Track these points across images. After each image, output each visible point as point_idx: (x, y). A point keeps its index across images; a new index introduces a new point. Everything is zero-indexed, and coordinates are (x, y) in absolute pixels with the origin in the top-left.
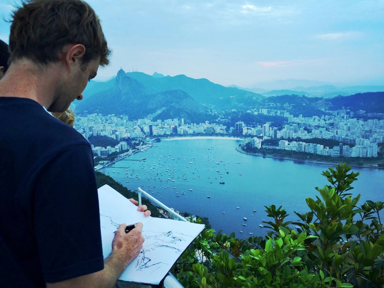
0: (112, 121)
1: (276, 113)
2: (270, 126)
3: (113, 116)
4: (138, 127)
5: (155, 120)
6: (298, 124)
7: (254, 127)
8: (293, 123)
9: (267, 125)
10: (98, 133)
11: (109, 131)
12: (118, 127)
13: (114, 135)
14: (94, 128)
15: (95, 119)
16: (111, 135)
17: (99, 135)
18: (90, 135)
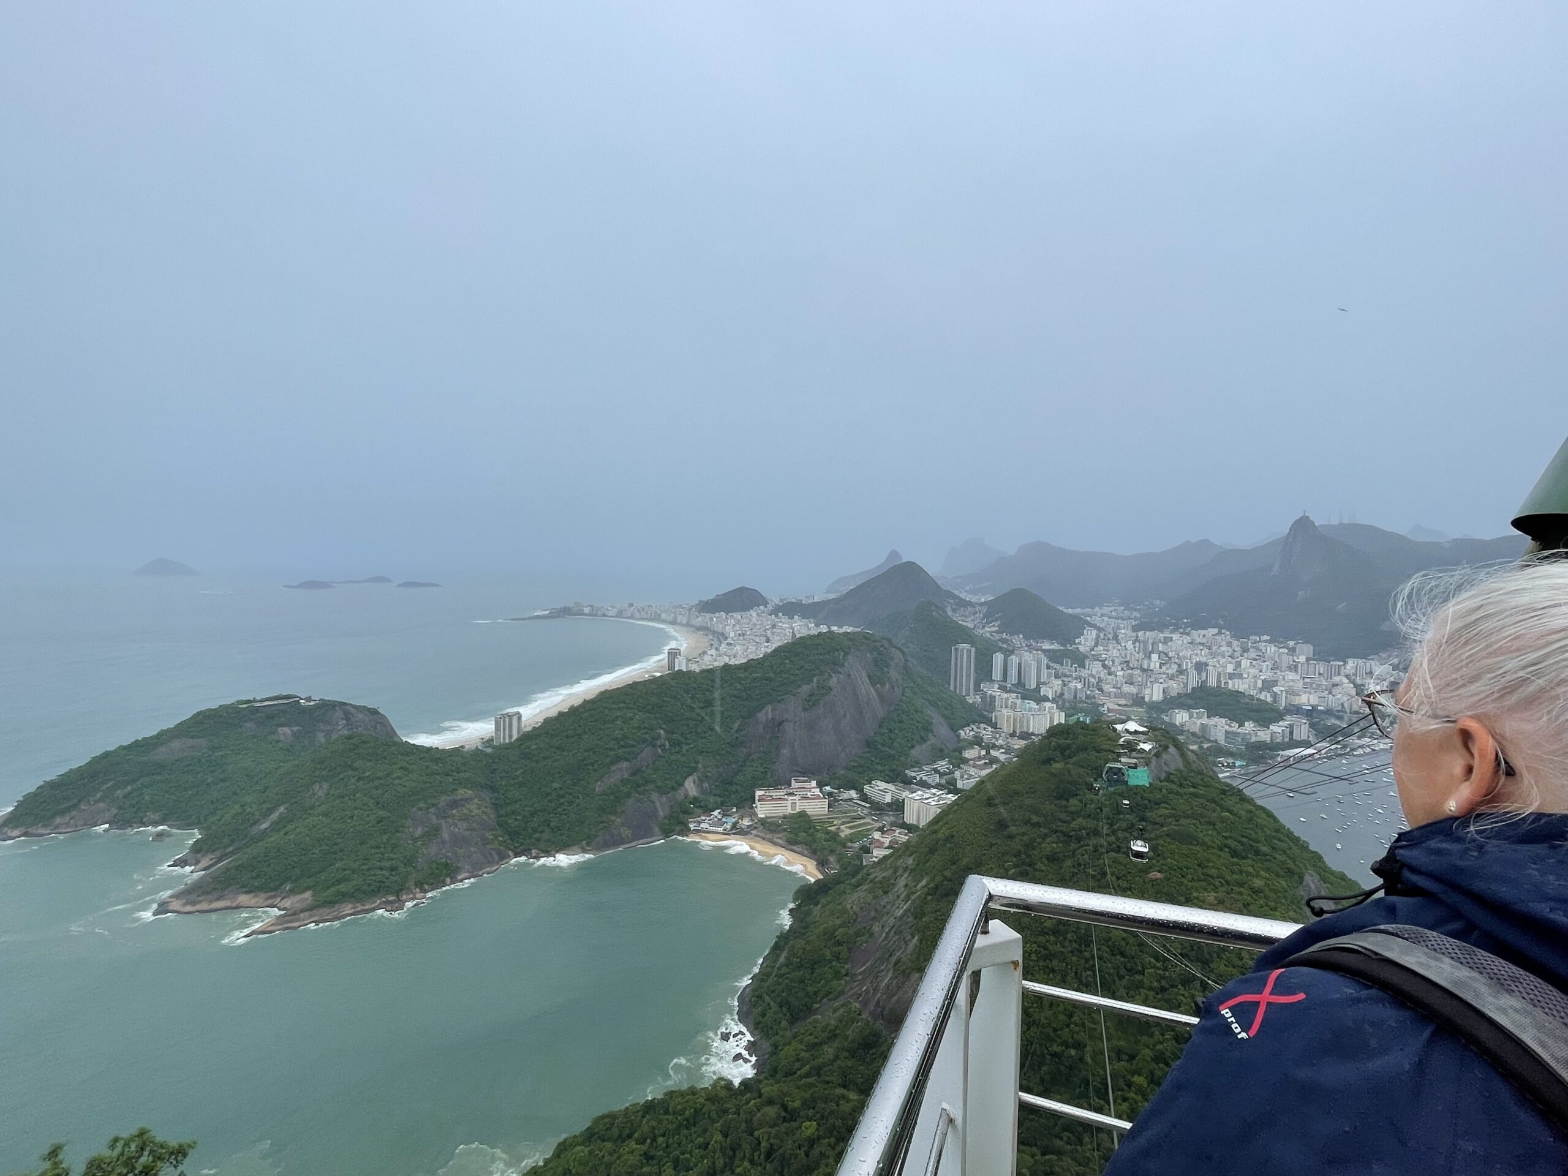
0: (1261, 654)
3: (1265, 641)
4: (1345, 680)
10: (1221, 682)
11: (1253, 680)
12: (1279, 673)
13: (1269, 695)
14: (1208, 665)
15: (1211, 644)
16: (1259, 691)
17: (1222, 686)
18: (1198, 683)
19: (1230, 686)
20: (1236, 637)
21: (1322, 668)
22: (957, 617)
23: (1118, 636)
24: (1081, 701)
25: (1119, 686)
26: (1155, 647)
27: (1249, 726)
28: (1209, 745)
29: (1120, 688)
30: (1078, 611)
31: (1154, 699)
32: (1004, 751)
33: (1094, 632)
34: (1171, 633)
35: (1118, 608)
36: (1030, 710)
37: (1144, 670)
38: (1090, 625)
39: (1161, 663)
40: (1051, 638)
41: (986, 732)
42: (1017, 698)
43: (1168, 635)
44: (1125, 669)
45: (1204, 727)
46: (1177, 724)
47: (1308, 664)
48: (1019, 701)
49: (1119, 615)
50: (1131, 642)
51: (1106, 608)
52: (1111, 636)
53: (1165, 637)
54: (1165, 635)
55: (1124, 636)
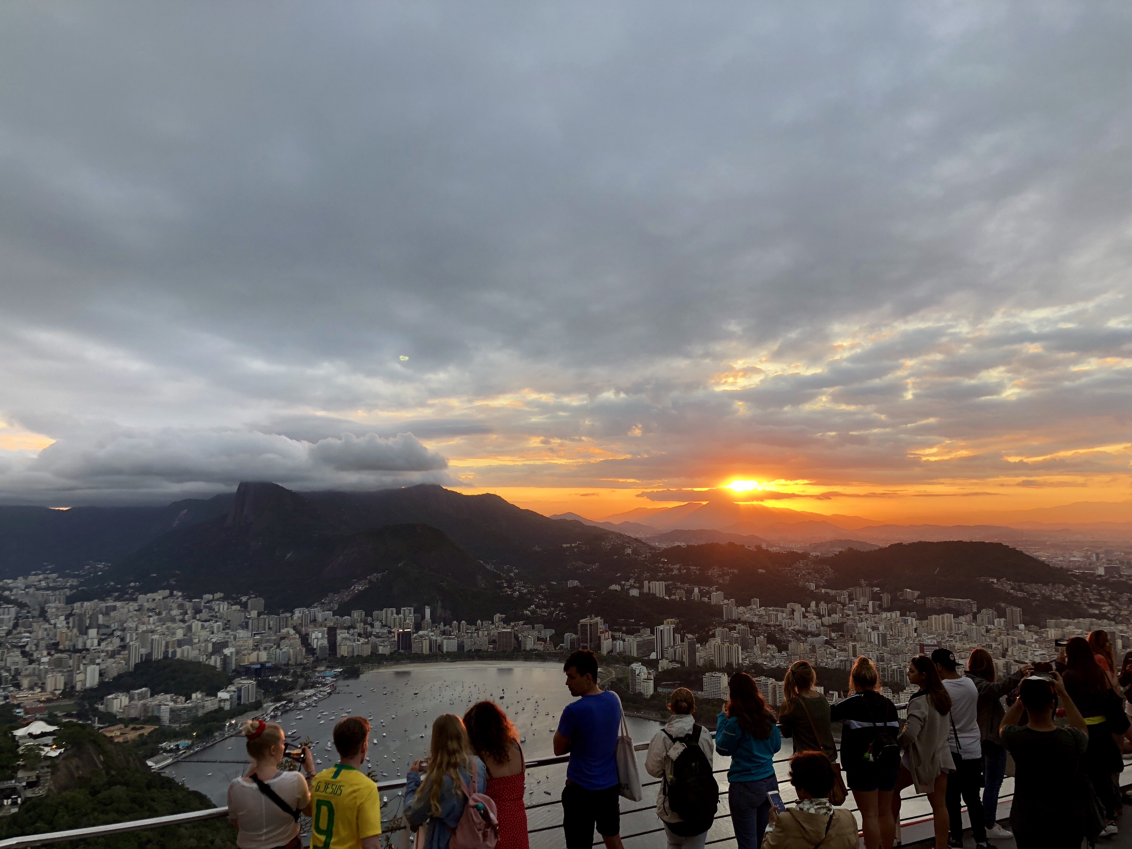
0: (214, 614)
1: (690, 592)
2: (675, 631)
3: (218, 600)
4: (292, 632)
5: (343, 610)
6: (751, 625)
7: (629, 632)
8: (738, 621)
9: (667, 627)
10: (168, 651)
11: (203, 644)
12: (231, 633)
13: (218, 659)
14: (155, 634)
15: (161, 608)
16: (209, 656)
17: (170, 656)
18: (141, 658)
19: (178, 656)
20: (189, 598)
21: (272, 620)
23: (47, 612)
25: (42, 676)
26: (94, 620)
27: (196, 698)
28: (151, 729)
31: (88, 685)
33: (13, 610)
34: (115, 601)
35: (50, 576)
37: (76, 651)
38: (9, 601)
39: (100, 639)
43: (110, 603)
44: (53, 652)
45: (146, 708)
46: (115, 712)
47: (259, 619)
49: (51, 585)
50: (62, 618)
51: (34, 577)
52: (36, 613)
53: (107, 607)
54: (108, 605)
55: (54, 610)
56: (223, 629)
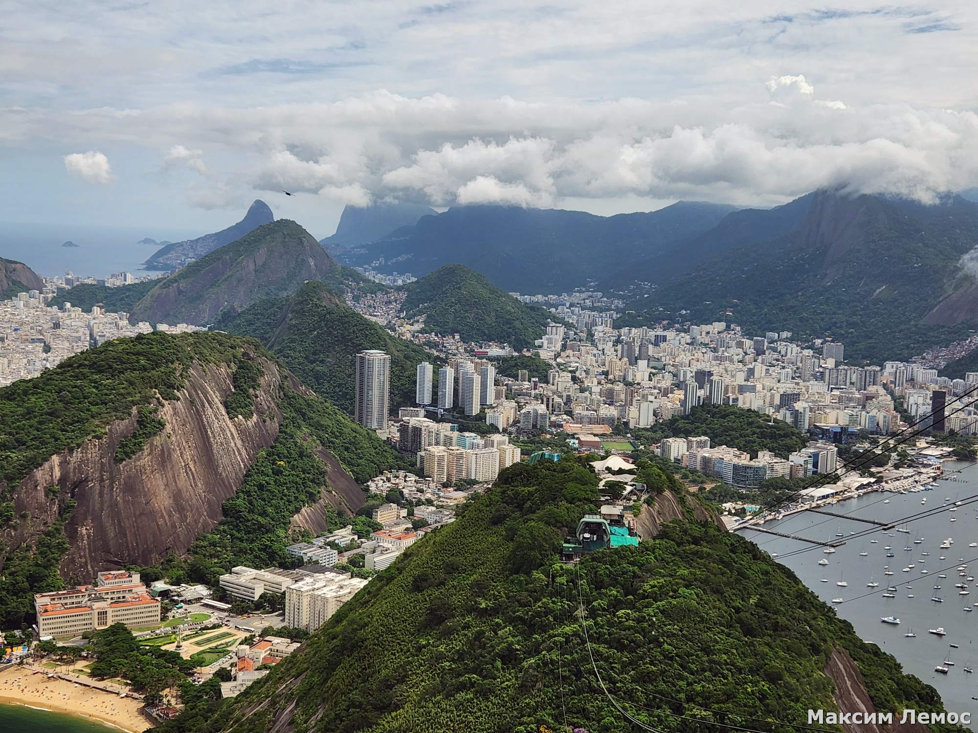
0: (780, 357)
3: (785, 340)
10: (729, 398)
11: (769, 394)
12: (802, 384)
13: (788, 414)
14: (712, 375)
15: (717, 345)
16: (778, 409)
17: (731, 403)
18: (699, 400)
19: (740, 404)
20: (749, 335)
21: (854, 373)
22: (360, 309)
23: (593, 335)
24: (543, 431)
25: (594, 407)
26: (643, 350)
27: (765, 458)
28: (713, 485)
29: (596, 411)
30: (540, 298)
31: (642, 425)
32: (434, 509)
33: (562, 330)
34: (664, 330)
35: (594, 294)
36: (473, 446)
37: (628, 384)
38: (556, 319)
39: (651, 373)
40: (501, 340)
41: (408, 484)
42: (452, 429)
43: (660, 332)
44: (603, 382)
45: (706, 461)
46: (672, 458)
47: (838, 370)
48: (456, 434)
49: (595, 305)
50: (611, 343)
51: (578, 294)
52: (584, 335)
53: (657, 336)
54: (657, 333)
55: (601, 334)
56: (793, 378)
